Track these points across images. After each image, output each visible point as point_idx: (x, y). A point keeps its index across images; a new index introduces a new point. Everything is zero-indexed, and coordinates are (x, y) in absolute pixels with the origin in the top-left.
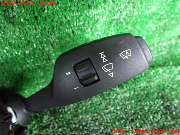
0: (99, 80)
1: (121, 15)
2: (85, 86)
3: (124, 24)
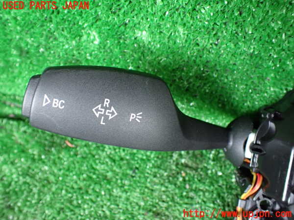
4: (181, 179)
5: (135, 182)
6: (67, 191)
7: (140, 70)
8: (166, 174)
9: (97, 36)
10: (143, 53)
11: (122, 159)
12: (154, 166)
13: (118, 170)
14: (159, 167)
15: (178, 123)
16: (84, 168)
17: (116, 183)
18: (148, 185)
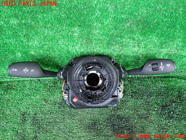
0: (158, 70)
1: (172, 53)
2: (153, 70)
3: (172, 56)
4: (51, 90)
5: (37, 93)
6: (16, 101)
7: (34, 61)
8: (46, 89)
9: (20, 54)
10: (33, 57)
11: (33, 88)
12: (43, 88)
13: (32, 92)
14: (44, 88)
15: (42, 72)
16: (21, 93)
17: (32, 95)
18: (42, 93)
